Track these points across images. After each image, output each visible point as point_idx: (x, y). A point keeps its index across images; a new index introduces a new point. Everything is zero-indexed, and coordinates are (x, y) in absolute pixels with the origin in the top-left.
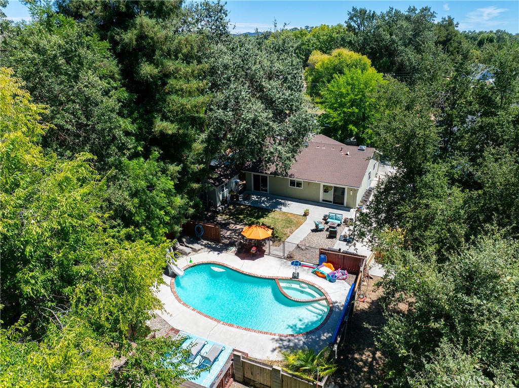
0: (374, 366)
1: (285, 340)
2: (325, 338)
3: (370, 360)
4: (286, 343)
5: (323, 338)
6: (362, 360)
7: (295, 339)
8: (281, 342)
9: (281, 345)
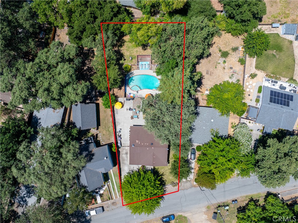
5: (128, 78)
7: (131, 75)
9: (133, 73)
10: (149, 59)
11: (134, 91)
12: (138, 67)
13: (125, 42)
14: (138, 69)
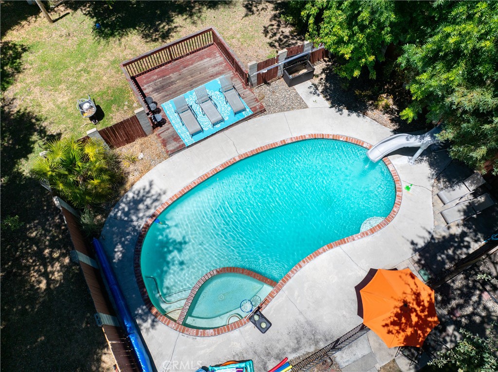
0: (40, 265)
1: (152, 203)
2: (116, 250)
3: (49, 269)
4: (148, 201)
5: (119, 248)
6: (58, 259)
7: (144, 215)
8: (154, 197)
9: (150, 195)
10: (213, 61)
11: (228, 328)
12: (164, 136)
13: (24, 50)
14: (172, 146)
